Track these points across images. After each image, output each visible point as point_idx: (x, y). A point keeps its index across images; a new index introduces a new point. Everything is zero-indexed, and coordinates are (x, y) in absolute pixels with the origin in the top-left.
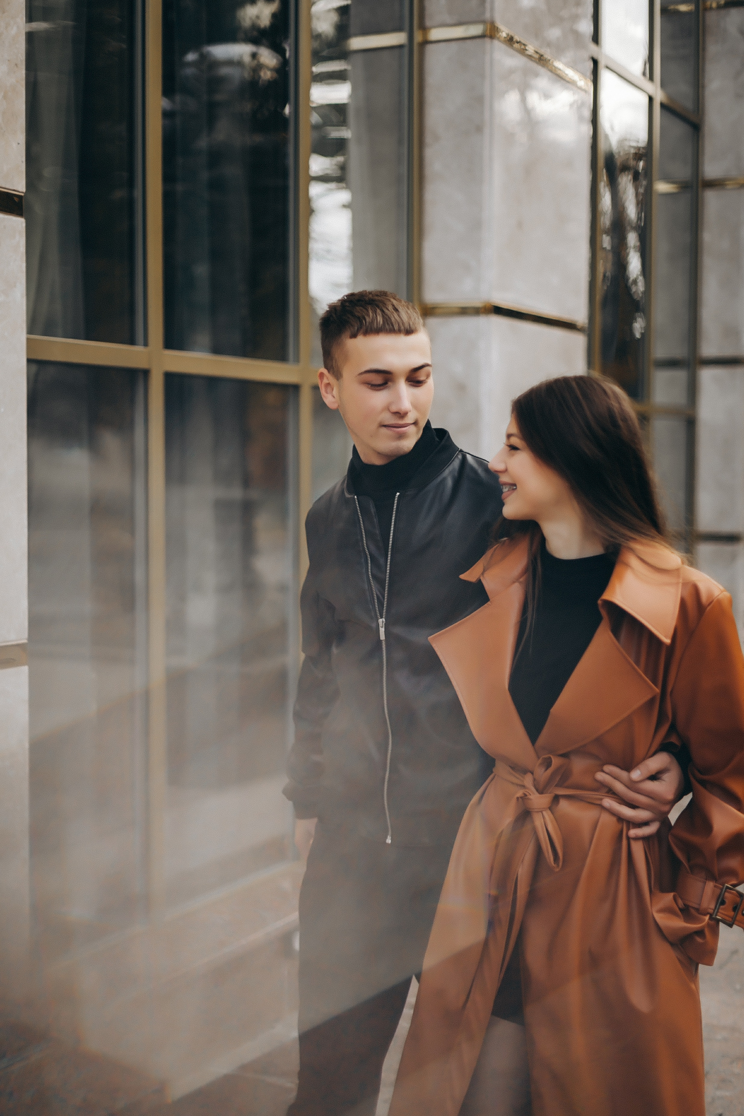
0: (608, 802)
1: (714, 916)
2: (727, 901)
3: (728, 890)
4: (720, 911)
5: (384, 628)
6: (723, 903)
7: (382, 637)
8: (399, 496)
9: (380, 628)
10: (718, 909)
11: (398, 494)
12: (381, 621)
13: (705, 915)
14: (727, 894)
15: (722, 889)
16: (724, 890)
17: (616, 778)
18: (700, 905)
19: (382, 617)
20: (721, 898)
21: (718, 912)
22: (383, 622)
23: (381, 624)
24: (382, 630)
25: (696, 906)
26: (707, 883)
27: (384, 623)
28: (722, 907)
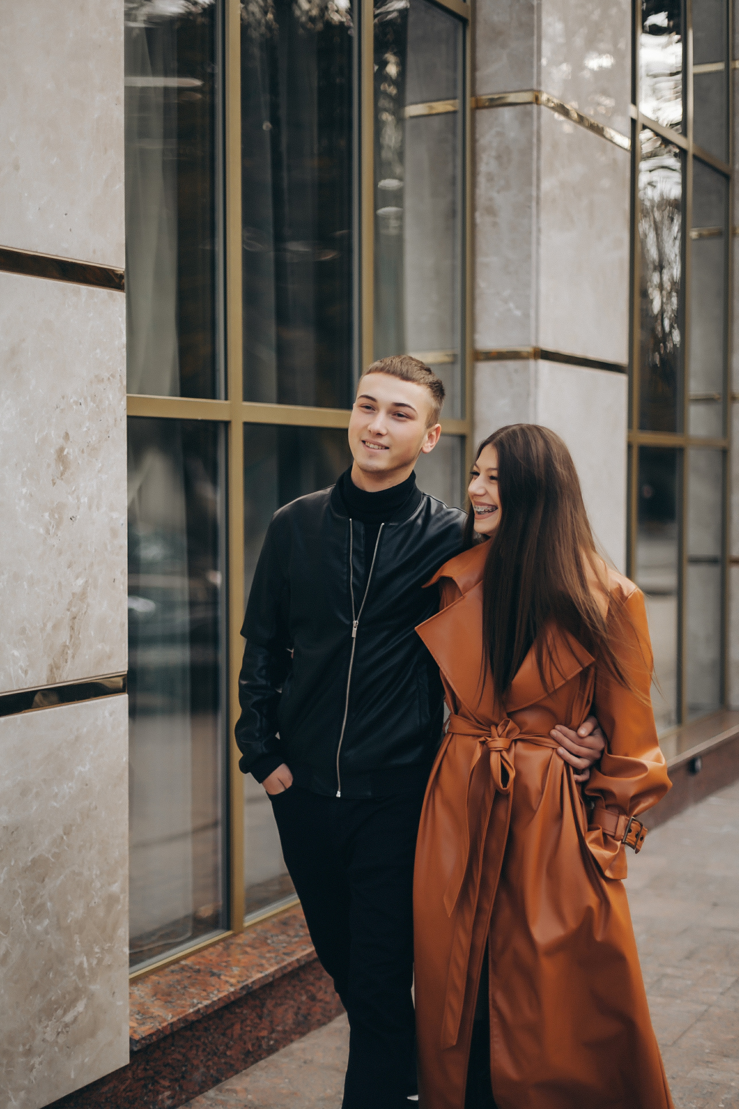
0: (561, 750)
1: (623, 841)
2: (632, 830)
3: (633, 821)
4: (628, 837)
5: (356, 628)
6: (630, 831)
7: (354, 635)
8: (383, 526)
9: (354, 628)
10: (626, 836)
11: (383, 524)
12: (355, 623)
13: (619, 841)
14: (633, 825)
15: (629, 821)
16: (630, 821)
17: (565, 735)
18: (615, 833)
19: (356, 619)
20: (628, 827)
21: (626, 838)
22: (356, 623)
23: (354, 625)
24: (355, 630)
25: (612, 834)
26: (620, 817)
27: (357, 625)
28: (629, 834)
